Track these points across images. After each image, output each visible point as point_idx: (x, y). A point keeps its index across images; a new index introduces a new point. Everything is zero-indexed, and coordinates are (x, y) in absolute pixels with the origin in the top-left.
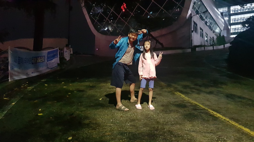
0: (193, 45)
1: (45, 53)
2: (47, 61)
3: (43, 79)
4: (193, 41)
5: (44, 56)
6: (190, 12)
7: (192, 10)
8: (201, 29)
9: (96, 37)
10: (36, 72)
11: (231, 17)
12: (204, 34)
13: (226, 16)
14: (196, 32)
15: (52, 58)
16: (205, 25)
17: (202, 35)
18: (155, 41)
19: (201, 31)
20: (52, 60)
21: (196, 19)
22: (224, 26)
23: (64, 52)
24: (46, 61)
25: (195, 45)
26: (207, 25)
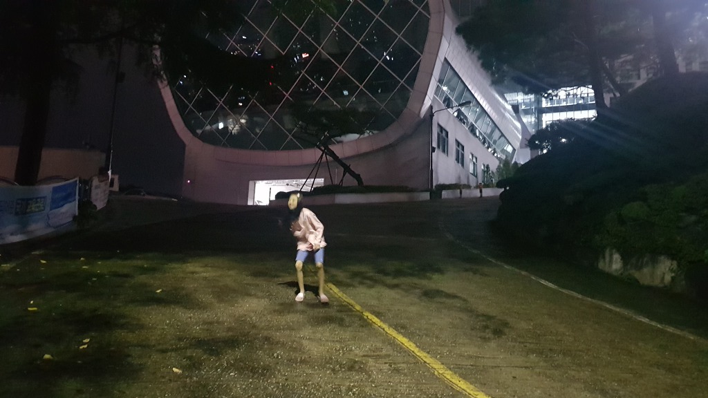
0: (434, 184)
1: (46, 189)
2: (51, 210)
3: (35, 250)
4: (437, 173)
5: (44, 197)
6: (428, 103)
7: (434, 97)
8: (458, 143)
9: (187, 148)
10: (21, 234)
11: (544, 115)
12: (468, 157)
13: (527, 112)
14: (444, 151)
15: (62, 203)
16: (471, 135)
17: (460, 159)
18: (343, 169)
19: (460, 149)
20: (62, 206)
21: (445, 118)
22: (520, 137)
23: (93, 188)
24: (48, 208)
25: (442, 183)
26: (475, 134)
